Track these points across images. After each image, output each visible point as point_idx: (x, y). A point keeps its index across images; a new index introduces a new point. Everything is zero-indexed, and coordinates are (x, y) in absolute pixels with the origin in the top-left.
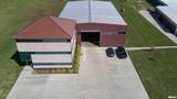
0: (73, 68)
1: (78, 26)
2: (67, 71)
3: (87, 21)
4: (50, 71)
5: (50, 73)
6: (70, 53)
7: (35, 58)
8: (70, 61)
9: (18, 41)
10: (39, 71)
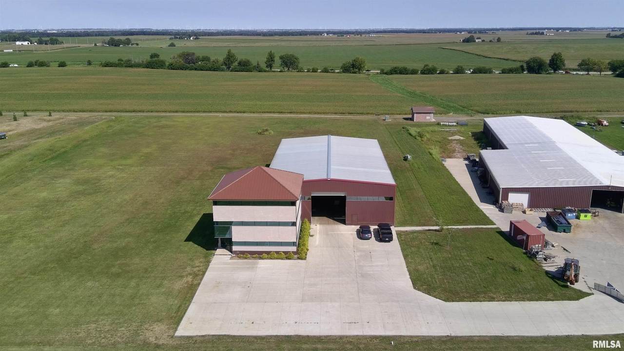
0: (299, 251)
1: (307, 185)
2: (287, 256)
3: (324, 177)
4: (260, 255)
5: (261, 258)
6: (294, 224)
7: (237, 234)
8: (294, 239)
9: (216, 203)
10: (242, 255)
